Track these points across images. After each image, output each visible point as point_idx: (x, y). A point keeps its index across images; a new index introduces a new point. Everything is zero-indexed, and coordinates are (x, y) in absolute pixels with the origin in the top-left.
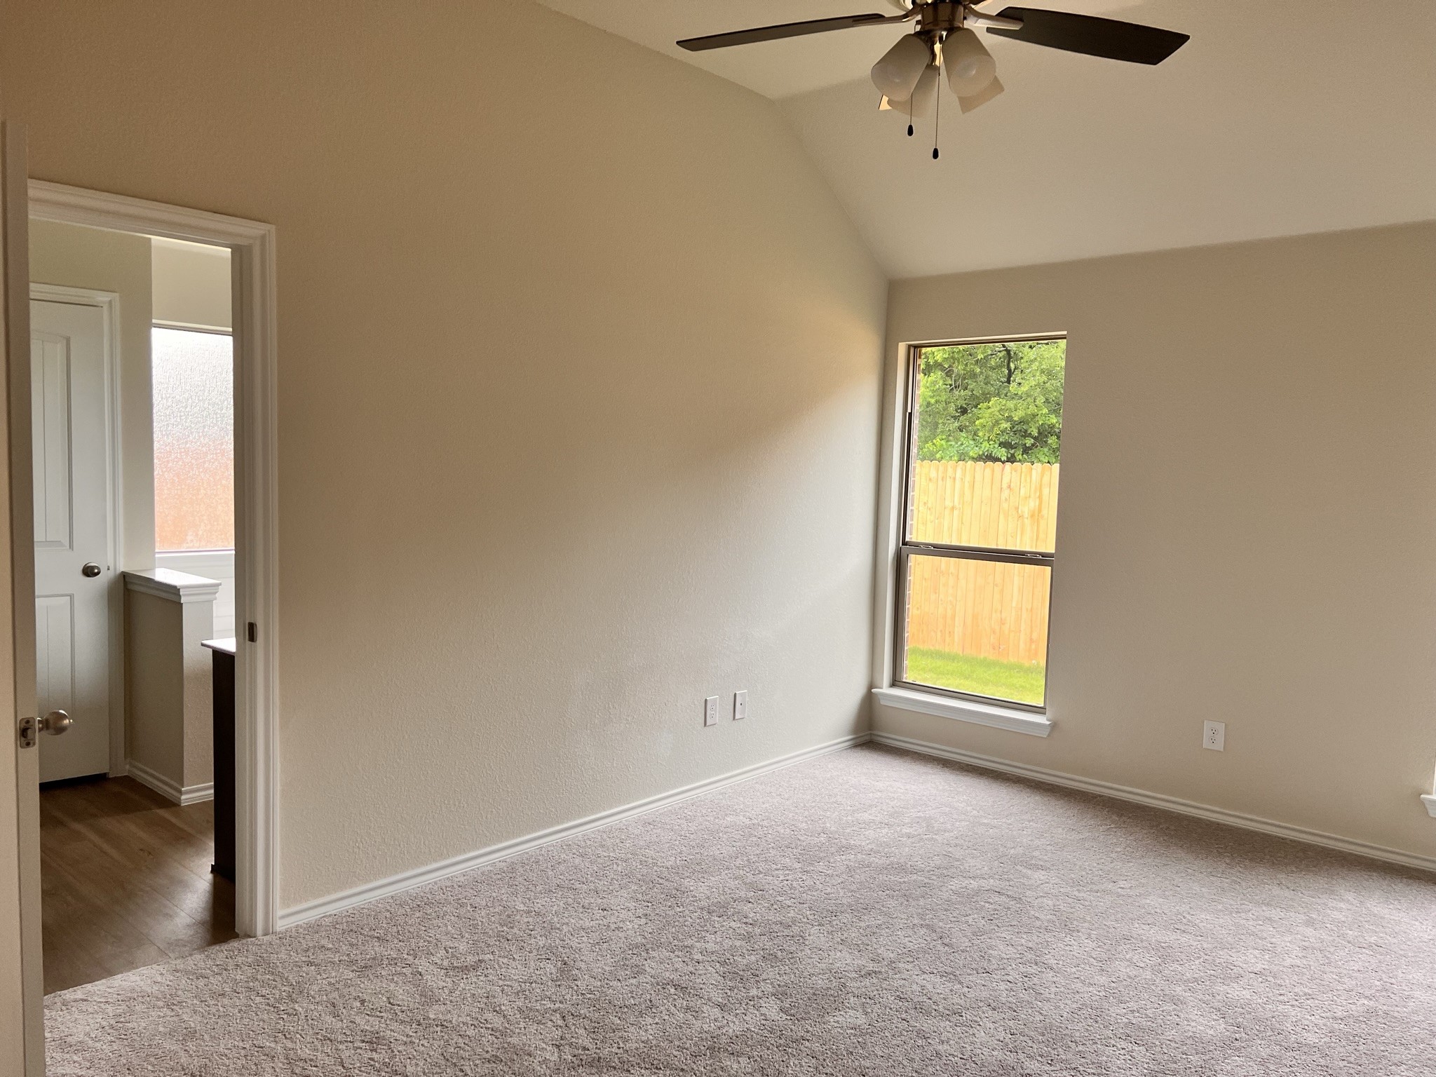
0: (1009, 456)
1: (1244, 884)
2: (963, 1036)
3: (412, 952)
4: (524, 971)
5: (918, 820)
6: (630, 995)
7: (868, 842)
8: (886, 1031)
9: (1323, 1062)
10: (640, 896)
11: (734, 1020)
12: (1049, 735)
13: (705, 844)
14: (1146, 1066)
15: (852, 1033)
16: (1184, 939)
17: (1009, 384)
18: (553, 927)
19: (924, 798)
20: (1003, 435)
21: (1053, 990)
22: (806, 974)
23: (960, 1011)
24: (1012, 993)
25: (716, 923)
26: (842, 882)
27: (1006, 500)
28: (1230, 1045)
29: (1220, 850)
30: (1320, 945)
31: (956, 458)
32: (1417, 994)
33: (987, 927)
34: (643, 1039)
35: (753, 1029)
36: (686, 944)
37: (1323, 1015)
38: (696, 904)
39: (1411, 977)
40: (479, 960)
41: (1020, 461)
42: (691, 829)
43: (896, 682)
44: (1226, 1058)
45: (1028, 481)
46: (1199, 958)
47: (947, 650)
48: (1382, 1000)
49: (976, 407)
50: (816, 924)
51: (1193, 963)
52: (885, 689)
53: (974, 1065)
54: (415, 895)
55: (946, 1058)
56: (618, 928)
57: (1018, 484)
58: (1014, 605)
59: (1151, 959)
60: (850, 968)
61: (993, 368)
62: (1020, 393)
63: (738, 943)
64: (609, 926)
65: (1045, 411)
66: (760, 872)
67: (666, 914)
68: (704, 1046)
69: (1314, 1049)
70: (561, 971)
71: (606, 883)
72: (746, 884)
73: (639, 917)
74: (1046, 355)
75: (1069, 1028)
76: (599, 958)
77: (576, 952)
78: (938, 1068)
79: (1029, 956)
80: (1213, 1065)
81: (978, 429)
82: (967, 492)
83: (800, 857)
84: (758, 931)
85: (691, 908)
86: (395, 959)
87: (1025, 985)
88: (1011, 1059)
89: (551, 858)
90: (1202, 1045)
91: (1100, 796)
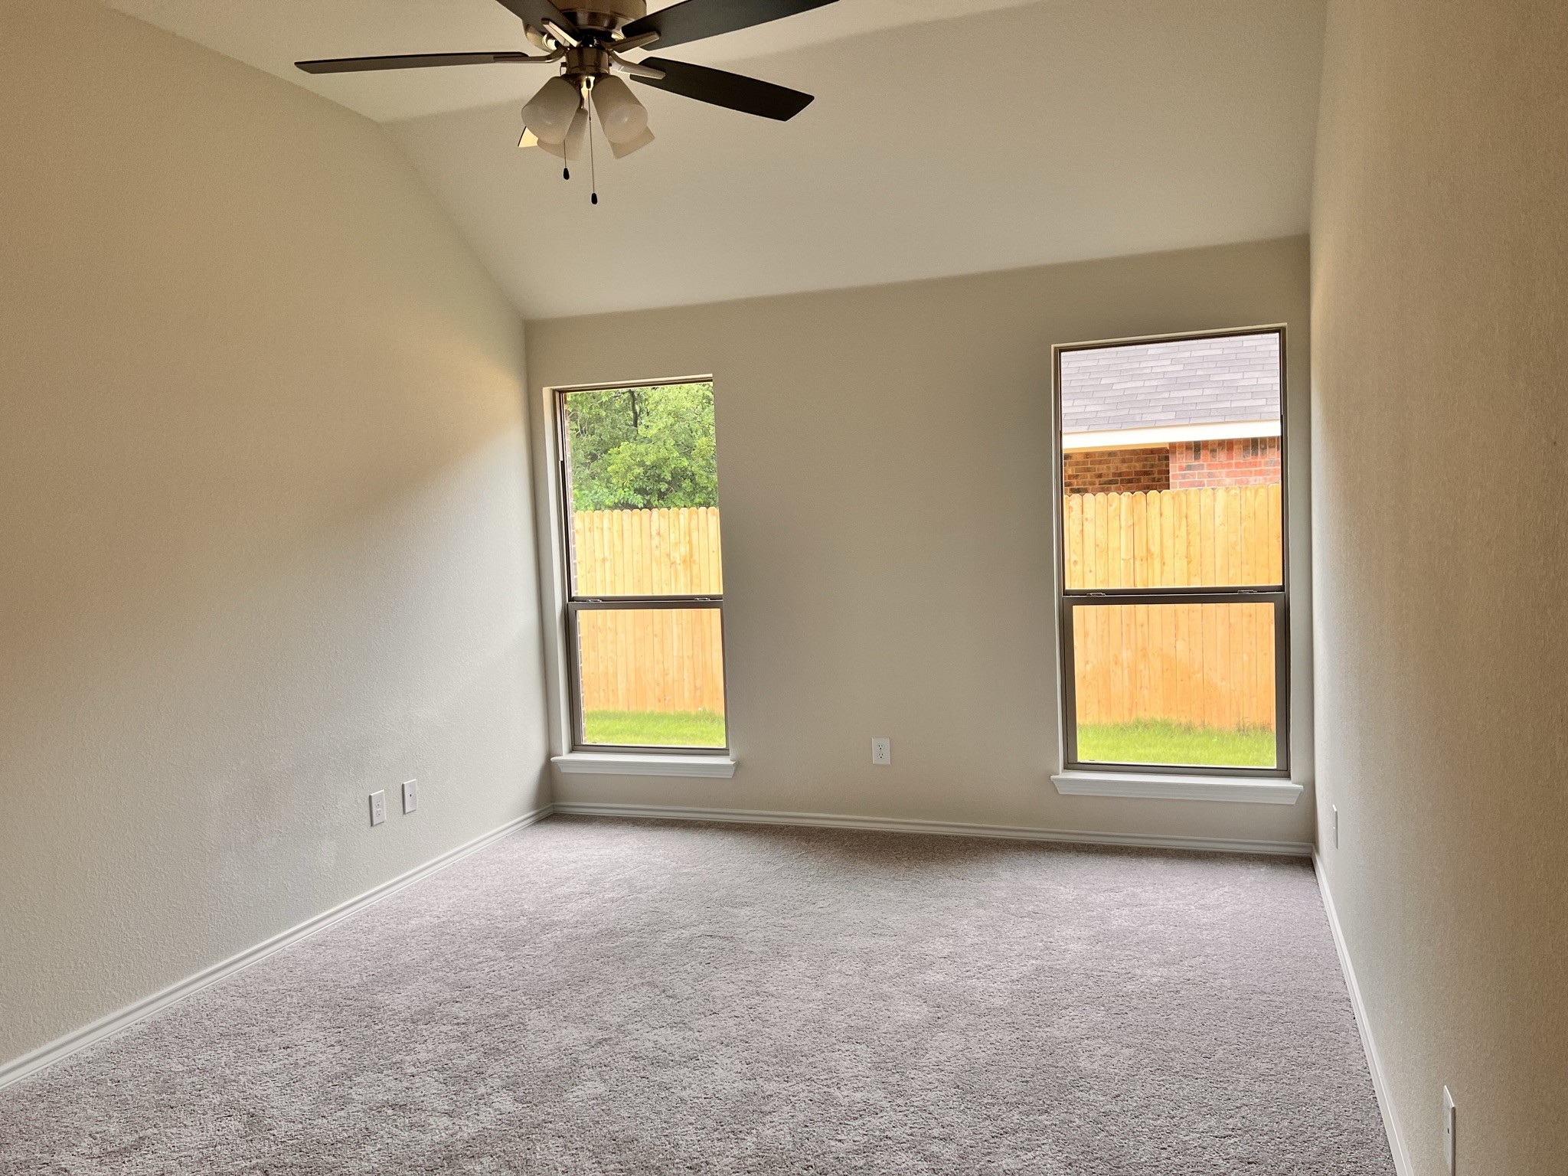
0: (645, 502)
1: (922, 882)
2: (702, 1077)
3: (47, 1149)
4: (202, 1135)
5: (619, 883)
6: (340, 1129)
7: (571, 915)
8: (628, 1093)
9: (1009, 1020)
10: (327, 1024)
11: (467, 1123)
12: (733, 776)
13: (393, 954)
14: (869, 1060)
15: (594, 1104)
16: (882, 941)
17: (636, 426)
18: (227, 1080)
19: (621, 860)
20: (637, 481)
21: (777, 1014)
22: (534, 1059)
23: (695, 1055)
24: (741, 1026)
25: (424, 1031)
26: (553, 961)
27: (657, 547)
28: (934, 1024)
29: (897, 856)
30: (991, 922)
31: (592, 508)
32: (1071, 946)
33: (706, 972)
34: (367, 1169)
35: (490, 1127)
36: (394, 1060)
37: (1003, 980)
38: (396, 1017)
39: (1064, 933)
40: (140, 1138)
41: (657, 507)
42: (371, 941)
43: (575, 746)
44: (933, 1036)
45: (677, 526)
46: (897, 955)
47: (611, 709)
48: (1046, 958)
49: (606, 452)
50: (535, 1007)
51: (892, 961)
52: (565, 756)
53: (718, 1101)
54: (30, 1085)
55: (691, 1102)
56: (309, 1063)
57: (668, 529)
58: (675, 654)
59: (857, 965)
60: (579, 1042)
61: (617, 411)
62: (649, 436)
63: (453, 1046)
64: (296, 1064)
65: (676, 454)
66: (462, 970)
67: (363, 1035)
68: (439, 1158)
69: (1001, 1011)
70: (250, 1124)
71: (281, 1019)
72: (448, 984)
73: (332, 1046)
74: (671, 396)
75: (798, 1044)
76: (293, 1100)
77: (264, 1100)
78: (685, 1113)
79: (750, 989)
80: (924, 1045)
81: (611, 476)
82: (617, 542)
83: (502, 945)
84: (472, 1029)
85: (391, 1023)
86: (26, 1162)
87: (752, 1016)
88: (751, 1086)
89: (204, 1006)
90: (912, 1030)
91: (788, 826)
